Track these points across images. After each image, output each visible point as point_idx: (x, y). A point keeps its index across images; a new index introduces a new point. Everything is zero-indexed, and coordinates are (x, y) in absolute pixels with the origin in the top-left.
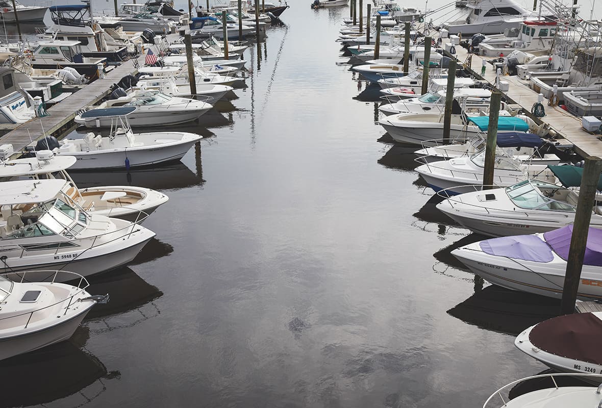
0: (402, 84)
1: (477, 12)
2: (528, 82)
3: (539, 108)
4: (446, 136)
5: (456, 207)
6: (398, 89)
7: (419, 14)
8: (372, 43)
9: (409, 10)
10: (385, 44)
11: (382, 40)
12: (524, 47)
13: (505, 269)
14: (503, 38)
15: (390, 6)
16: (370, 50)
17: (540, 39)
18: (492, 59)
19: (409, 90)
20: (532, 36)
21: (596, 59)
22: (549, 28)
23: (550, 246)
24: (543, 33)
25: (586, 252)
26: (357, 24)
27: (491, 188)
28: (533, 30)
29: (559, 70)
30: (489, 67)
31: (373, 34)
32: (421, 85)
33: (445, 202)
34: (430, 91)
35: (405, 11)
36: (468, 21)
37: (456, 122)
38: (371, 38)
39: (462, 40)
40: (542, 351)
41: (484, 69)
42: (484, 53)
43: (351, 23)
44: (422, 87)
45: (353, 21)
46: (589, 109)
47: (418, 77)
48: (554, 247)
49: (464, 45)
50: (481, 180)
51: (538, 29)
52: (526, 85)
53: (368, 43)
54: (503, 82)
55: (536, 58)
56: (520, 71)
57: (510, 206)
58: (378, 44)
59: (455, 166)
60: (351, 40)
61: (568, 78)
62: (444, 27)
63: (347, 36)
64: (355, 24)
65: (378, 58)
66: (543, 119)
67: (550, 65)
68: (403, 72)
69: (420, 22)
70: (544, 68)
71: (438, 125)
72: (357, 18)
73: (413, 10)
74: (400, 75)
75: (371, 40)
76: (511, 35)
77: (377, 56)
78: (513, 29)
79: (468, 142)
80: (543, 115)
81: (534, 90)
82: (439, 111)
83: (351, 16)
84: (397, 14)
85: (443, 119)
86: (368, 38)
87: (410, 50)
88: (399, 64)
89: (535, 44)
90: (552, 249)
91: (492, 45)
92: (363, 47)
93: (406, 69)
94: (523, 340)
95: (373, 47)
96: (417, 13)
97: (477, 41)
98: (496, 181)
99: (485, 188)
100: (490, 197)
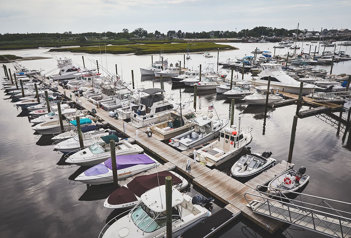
0: (39, 108)
1: (63, 71)
2: (88, 99)
3: (94, 110)
4: (62, 129)
5: (73, 160)
6: (37, 111)
7: (38, 72)
8: (20, 89)
9: (33, 71)
10: (26, 89)
11: (24, 87)
12: (84, 84)
13: (95, 179)
14: (76, 81)
15: (24, 69)
16: (20, 93)
17: (89, 81)
18: (73, 91)
19: (42, 110)
20: (86, 80)
21: (108, 90)
22: (91, 77)
23: (107, 166)
24: (89, 79)
25: (117, 166)
26: (10, 79)
27: (84, 149)
28: (86, 78)
29: (97, 93)
30: (73, 94)
31: (19, 85)
32: (47, 107)
33: (68, 159)
34: (52, 111)
35: (31, 71)
36: (60, 74)
37: (65, 123)
38: (19, 86)
39: (59, 83)
40: (113, 205)
41: (71, 96)
42: (70, 88)
43: (6, 79)
44: (48, 108)
45: (7, 77)
46: (110, 108)
47: (45, 104)
48: (108, 166)
49: (61, 85)
50: (79, 146)
51: (87, 78)
52: (87, 100)
53: (18, 89)
54: (80, 101)
55: (89, 89)
56: (84, 95)
57: (91, 155)
58: (23, 89)
59: (68, 143)
60: (9, 88)
61: (101, 96)
62: (51, 78)
63: (6, 86)
64: (9, 80)
65: (24, 97)
66: (96, 114)
67: (94, 91)
68: (37, 102)
69: (39, 75)
70: (92, 92)
71: (58, 126)
72: (9, 76)
73: (35, 70)
74: (36, 104)
75: (19, 88)
76: (78, 79)
77: (24, 96)
78: (78, 77)
79: (71, 130)
80: (96, 113)
81: (91, 102)
82: (57, 119)
83: (6, 75)
84: (28, 73)
85: (59, 122)
86: (17, 87)
87: (39, 93)
88: (34, 98)
89: (87, 83)
90: (108, 167)
91: (72, 85)
92: (15, 91)
93: (39, 100)
94: (106, 204)
95: (20, 91)
96: (37, 72)
97: (66, 83)
98: (85, 145)
99: (82, 149)
100: (85, 153)
